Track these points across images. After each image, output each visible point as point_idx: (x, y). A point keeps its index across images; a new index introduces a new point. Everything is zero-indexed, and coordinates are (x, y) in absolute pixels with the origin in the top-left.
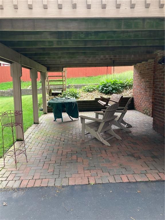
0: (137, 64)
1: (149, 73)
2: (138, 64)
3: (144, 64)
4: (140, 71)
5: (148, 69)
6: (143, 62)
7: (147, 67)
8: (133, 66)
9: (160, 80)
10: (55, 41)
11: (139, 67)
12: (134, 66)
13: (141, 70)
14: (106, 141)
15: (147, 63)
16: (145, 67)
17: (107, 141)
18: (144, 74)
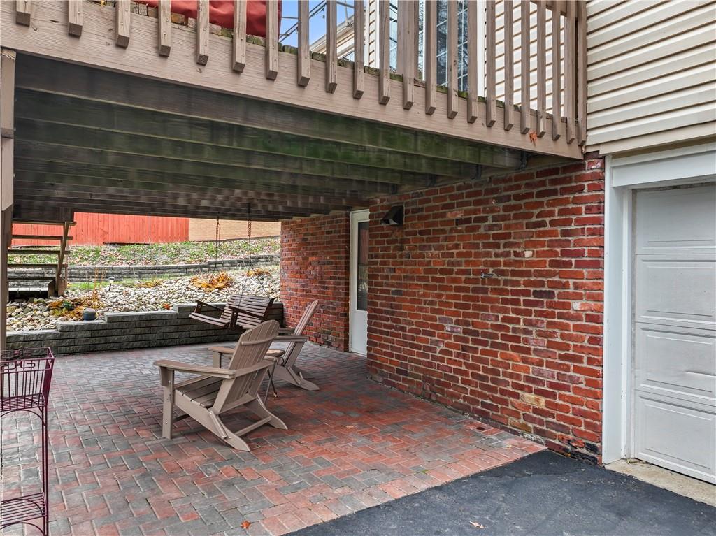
0: (294, 217)
1: (331, 242)
2: (297, 219)
3: (318, 219)
4: (302, 235)
5: (328, 233)
6: (313, 216)
7: (326, 228)
8: (280, 223)
9: (386, 259)
10: (170, 140)
11: (301, 225)
12: (283, 224)
13: (305, 235)
14: (237, 435)
15: (324, 219)
16: (320, 228)
17: (240, 437)
18: (313, 244)
